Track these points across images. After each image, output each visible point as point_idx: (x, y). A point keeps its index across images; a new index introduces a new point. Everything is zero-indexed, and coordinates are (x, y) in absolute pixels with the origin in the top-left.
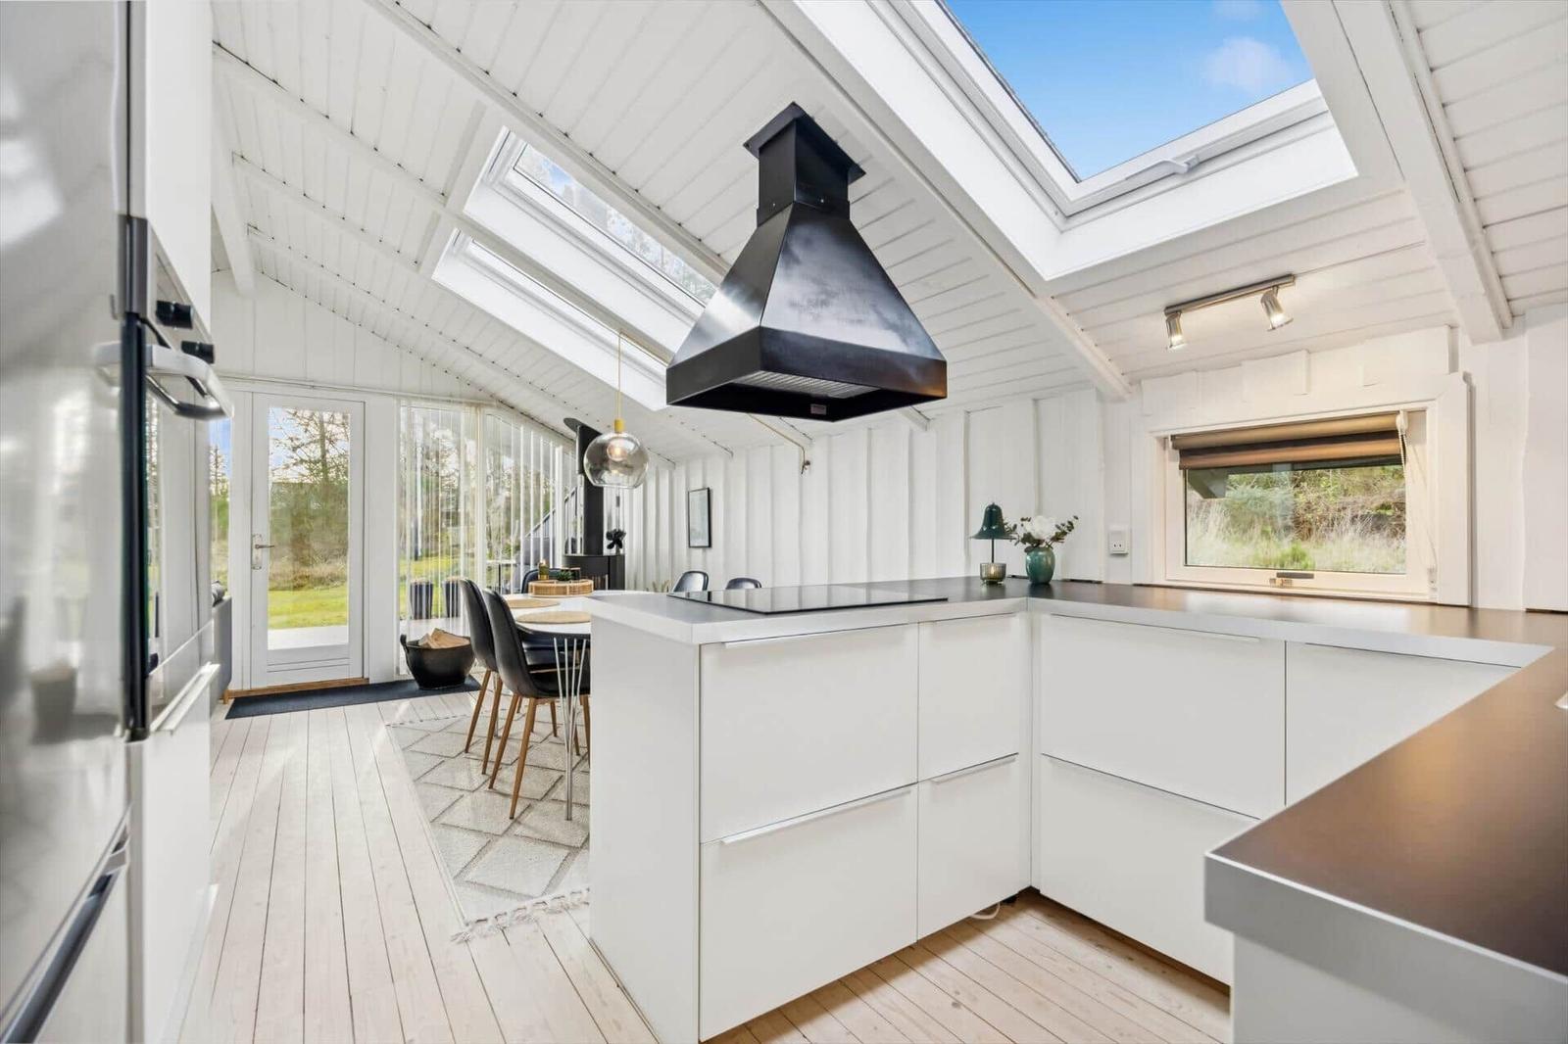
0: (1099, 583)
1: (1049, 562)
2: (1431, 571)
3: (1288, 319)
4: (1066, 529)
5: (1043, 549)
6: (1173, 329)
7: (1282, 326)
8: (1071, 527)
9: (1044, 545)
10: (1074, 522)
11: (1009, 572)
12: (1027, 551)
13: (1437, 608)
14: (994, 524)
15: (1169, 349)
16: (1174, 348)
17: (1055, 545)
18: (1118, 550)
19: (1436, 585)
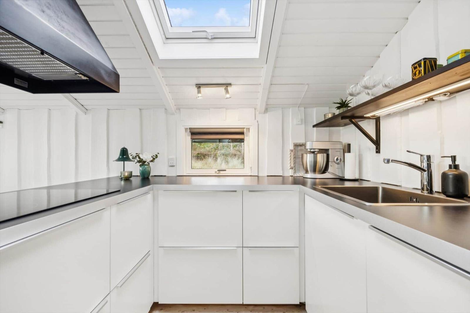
0: (165, 176)
1: (149, 170)
2: (251, 168)
3: (230, 97)
4: (155, 158)
5: (147, 165)
6: (199, 92)
7: (229, 98)
8: (157, 156)
9: (146, 163)
10: (158, 155)
11: (133, 174)
12: (140, 166)
13: (252, 177)
14: (124, 155)
15: (198, 98)
16: (199, 98)
17: (151, 163)
18: (172, 164)
19: (252, 171)
